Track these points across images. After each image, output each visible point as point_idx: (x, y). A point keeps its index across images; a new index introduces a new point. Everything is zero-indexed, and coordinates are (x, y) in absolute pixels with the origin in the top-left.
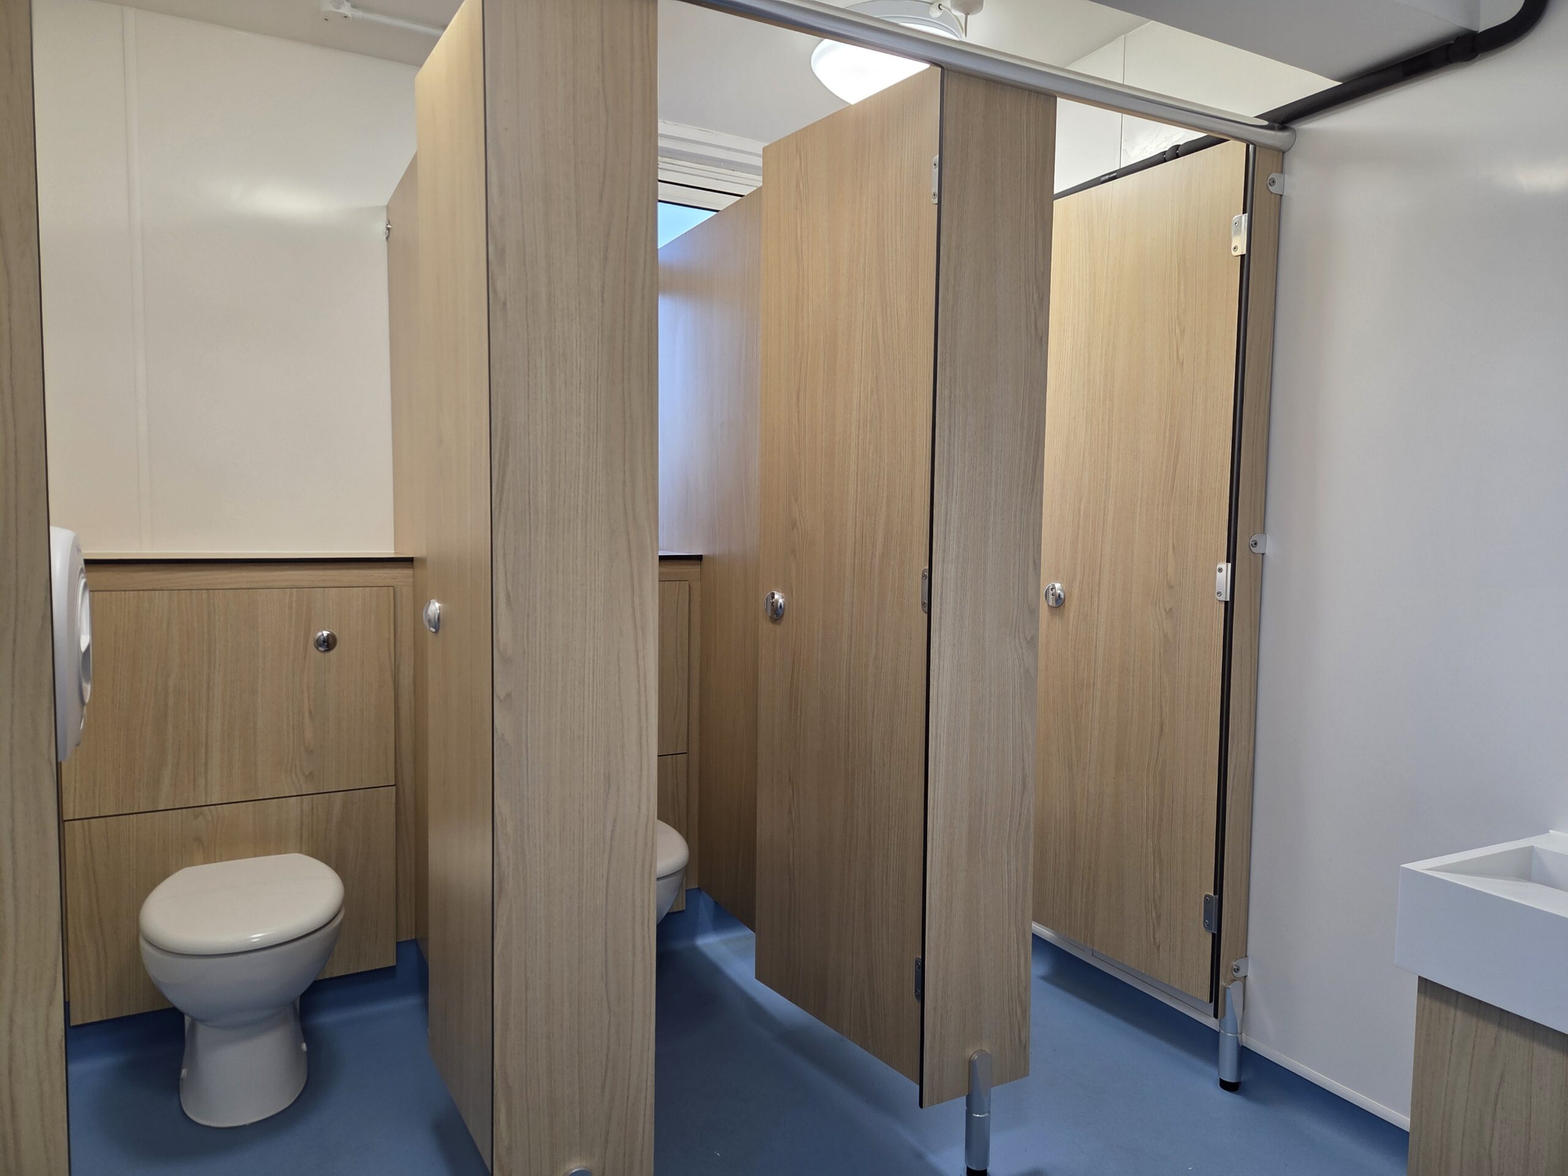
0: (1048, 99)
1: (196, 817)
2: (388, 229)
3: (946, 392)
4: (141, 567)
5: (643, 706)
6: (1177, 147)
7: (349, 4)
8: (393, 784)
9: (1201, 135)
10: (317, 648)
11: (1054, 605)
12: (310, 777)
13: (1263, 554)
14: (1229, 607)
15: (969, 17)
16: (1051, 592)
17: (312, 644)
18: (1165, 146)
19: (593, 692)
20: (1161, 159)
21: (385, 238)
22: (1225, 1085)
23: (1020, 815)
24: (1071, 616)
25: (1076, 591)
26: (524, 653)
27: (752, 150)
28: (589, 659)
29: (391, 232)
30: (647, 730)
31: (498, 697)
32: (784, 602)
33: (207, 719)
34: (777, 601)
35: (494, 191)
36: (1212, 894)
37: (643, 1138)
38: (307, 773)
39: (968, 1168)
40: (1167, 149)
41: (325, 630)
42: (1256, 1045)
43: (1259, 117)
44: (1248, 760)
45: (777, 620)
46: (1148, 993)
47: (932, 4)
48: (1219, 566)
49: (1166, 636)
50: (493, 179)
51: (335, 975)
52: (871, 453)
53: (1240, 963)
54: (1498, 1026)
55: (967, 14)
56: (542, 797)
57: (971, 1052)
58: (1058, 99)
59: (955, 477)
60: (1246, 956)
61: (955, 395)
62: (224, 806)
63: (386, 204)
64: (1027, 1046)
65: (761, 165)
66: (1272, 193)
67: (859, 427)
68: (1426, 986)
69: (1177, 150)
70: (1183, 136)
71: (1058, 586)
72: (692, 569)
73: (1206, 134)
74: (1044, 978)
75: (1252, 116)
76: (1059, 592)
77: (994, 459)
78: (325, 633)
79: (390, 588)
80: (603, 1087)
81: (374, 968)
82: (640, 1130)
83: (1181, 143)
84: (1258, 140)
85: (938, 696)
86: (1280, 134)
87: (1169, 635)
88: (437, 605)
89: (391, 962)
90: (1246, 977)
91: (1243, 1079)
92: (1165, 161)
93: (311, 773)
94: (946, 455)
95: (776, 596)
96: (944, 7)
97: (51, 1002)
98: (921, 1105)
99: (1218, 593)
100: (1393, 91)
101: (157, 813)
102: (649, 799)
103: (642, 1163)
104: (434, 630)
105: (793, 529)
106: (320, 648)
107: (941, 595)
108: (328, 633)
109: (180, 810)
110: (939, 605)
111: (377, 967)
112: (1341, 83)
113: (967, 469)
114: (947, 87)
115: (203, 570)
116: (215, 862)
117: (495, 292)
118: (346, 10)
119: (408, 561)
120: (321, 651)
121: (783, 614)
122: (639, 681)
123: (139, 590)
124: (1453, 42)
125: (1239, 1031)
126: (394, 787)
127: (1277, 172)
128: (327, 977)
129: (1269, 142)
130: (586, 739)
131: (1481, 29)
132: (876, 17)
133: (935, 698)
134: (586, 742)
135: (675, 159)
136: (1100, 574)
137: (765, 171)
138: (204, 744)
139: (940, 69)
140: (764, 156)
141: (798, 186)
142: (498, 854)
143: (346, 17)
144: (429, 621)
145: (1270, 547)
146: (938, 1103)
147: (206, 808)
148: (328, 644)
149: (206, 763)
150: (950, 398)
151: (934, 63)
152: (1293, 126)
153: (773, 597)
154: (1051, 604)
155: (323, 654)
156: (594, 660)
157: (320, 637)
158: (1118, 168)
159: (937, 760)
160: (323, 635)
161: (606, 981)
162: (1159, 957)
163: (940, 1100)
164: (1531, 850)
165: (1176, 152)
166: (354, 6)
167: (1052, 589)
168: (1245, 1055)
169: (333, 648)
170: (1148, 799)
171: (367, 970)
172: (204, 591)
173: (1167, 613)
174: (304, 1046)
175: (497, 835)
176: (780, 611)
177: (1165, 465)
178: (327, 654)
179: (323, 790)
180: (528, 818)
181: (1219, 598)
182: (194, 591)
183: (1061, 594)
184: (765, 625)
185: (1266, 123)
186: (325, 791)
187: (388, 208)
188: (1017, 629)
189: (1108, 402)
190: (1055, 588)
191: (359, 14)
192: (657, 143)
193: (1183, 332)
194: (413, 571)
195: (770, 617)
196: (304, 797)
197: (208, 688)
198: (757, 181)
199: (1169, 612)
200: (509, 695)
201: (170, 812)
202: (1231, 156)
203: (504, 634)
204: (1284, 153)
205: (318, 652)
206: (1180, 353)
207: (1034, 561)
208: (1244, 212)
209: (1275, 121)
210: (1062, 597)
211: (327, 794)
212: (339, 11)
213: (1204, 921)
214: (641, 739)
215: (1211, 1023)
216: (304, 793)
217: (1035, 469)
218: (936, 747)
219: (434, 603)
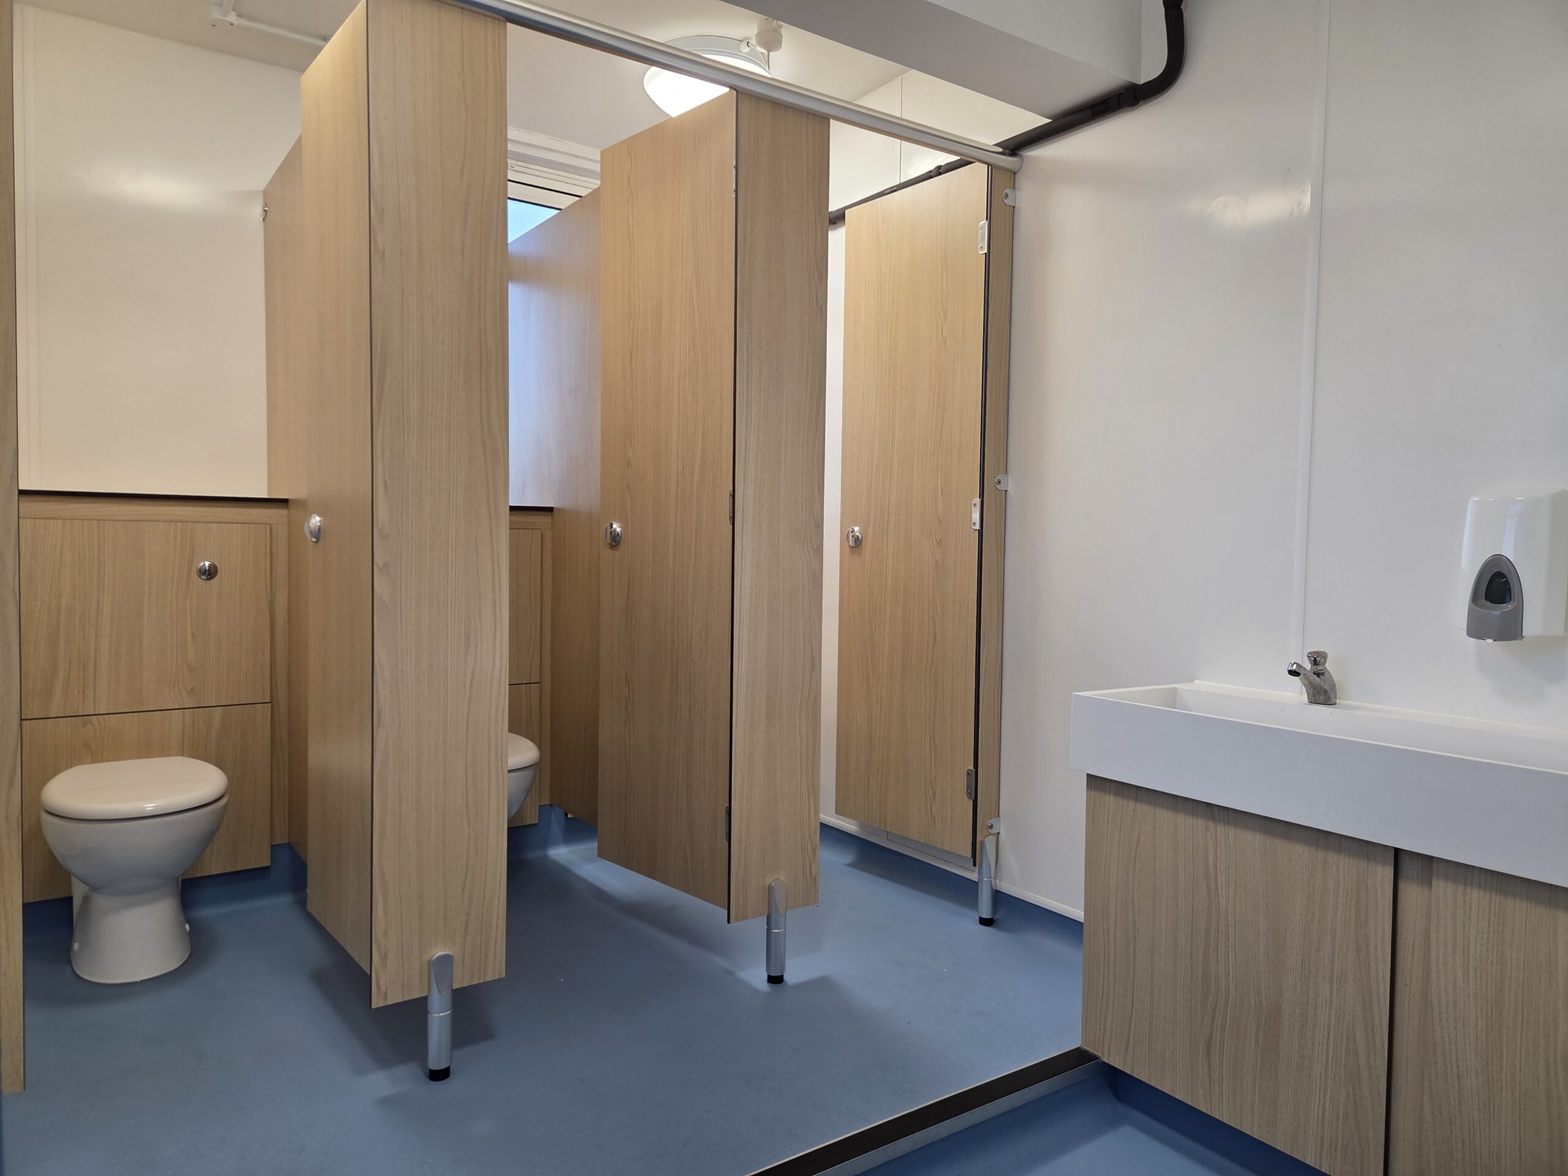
0: (823, 120)
1: (85, 725)
2: (265, 211)
3: (745, 345)
4: (38, 498)
5: (497, 581)
6: (940, 167)
7: (235, 14)
8: (269, 701)
9: (957, 158)
10: (200, 577)
11: (854, 545)
12: (192, 691)
13: (1006, 491)
14: (981, 532)
15: (771, 53)
16: (851, 534)
17: (195, 571)
18: (931, 167)
19: (456, 566)
20: (929, 176)
21: (262, 219)
22: (984, 922)
23: (810, 689)
24: (867, 554)
25: (870, 533)
26: (399, 531)
27: (591, 157)
28: (452, 540)
29: (268, 214)
30: (500, 600)
31: (378, 566)
32: (621, 531)
33: (96, 636)
34: (615, 530)
35: (375, 166)
36: (972, 768)
37: (497, 931)
38: (189, 689)
39: (768, 976)
40: (932, 169)
41: (207, 561)
42: (1008, 887)
43: (997, 145)
44: (997, 656)
45: (615, 546)
46: (930, 863)
47: (741, 41)
48: (973, 502)
49: (937, 562)
50: (375, 156)
51: (213, 873)
52: (689, 399)
53: (993, 821)
54: (1135, 801)
55: (769, 51)
56: (413, 648)
57: (769, 881)
58: (831, 120)
59: (753, 413)
60: (999, 816)
61: (752, 349)
62: (111, 715)
63: (263, 189)
64: (817, 877)
65: (599, 170)
66: (1006, 204)
67: (680, 378)
68: (1095, 782)
69: (940, 169)
70: (945, 159)
71: (856, 529)
72: (544, 520)
73: (959, 158)
74: (850, 865)
75: (991, 144)
76: (857, 534)
77: (784, 401)
78: (207, 564)
79: (267, 525)
80: (464, 888)
81: (249, 868)
82: (494, 925)
83: (943, 164)
84: (995, 163)
85: (741, 589)
86: (1010, 158)
87: (939, 561)
88: (318, 518)
89: (266, 862)
90: (998, 833)
91: (996, 917)
92: (931, 177)
93: (193, 689)
94: (745, 395)
95: (615, 526)
96: (752, 44)
97: (11, 785)
98: (729, 922)
99: (974, 523)
100: (1088, 127)
101: (49, 720)
102: (501, 656)
103: (495, 953)
104: (314, 540)
105: (628, 468)
106: (202, 577)
107: (743, 507)
108: (209, 563)
109: (70, 718)
110: (741, 516)
111: (253, 867)
112: (1051, 120)
113: (762, 408)
114: (741, 107)
115: (94, 503)
116: (102, 762)
117: (376, 244)
118: (232, 18)
119: (283, 502)
120: (203, 579)
121: (620, 542)
122: (493, 561)
123: (35, 518)
124: (1122, 91)
125: (993, 876)
126: (270, 704)
127: (1010, 188)
128: (205, 874)
129: (1003, 164)
130: (449, 604)
131: (1142, 82)
132: (686, 50)
133: (739, 589)
134: (449, 607)
135: (528, 163)
136: (888, 516)
137: (603, 176)
138: (93, 659)
139: (735, 92)
140: (603, 163)
141: (629, 183)
142: (377, 691)
143: (232, 24)
144: (311, 532)
145: (1011, 484)
146: (742, 920)
147: (95, 717)
148: (210, 573)
149: (95, 677)
150: (748, 350)
151: (731, 87)
152: (1022, 153)
153: (612, 527)
154: (851, 544)
155: (205, 581)
156: (456, 541)
157: (202, 566)
158: (899, 183)
159: (741, 640)
160: (205, 565)
161: (467, 801)
162: (935, 827)
163: (745, 918)
164: (1176, 688)
165: (939, 171)
166: (238, 16)
167: (852, 532)
168: (998, 897)
169: (216, 575)
170: (925, 698)
171: (243, 869)
172: (94, 521)
173: (937, 543)
174: (187, 927)
175: (376, 677)
176: (618, 538)
177: (934, 422)
178: (209, 582)
179: (204, 704)
180: (402, 664)
181: (975, 528)
182: (85, 521)
183: (859, 535)
184: (607, 553)
185: (1001, 150)
186: (206, 706)
187: (265, 193)
188: (805, 540)
189: (892, 374)
190: (854, 531)
191: (244, 22)
192: (507, 147)
193: (945, 315)
194: (288, 511)
195: (610, 544)
196: (186, 710)
197: (98, 608)
198: (596, 183)
199: (939, 542)
200: (386, 565)
201: (61, 719)
202: (976, 175)
203: (382, 515)
204: (1015, 173)
205: (200, 580)
206: (944, 333)
207: (819, 486)
208: (987, 220)
209: (1007, 149)
210: (860, 538)
211: (208, 708)
212: (227, 19)
213: (967, 791)
214: (495, 607)
215: (973, 876)
216: (186, 707)
217: (818, 412)
218: (740, 630)
219: (315, 517)
